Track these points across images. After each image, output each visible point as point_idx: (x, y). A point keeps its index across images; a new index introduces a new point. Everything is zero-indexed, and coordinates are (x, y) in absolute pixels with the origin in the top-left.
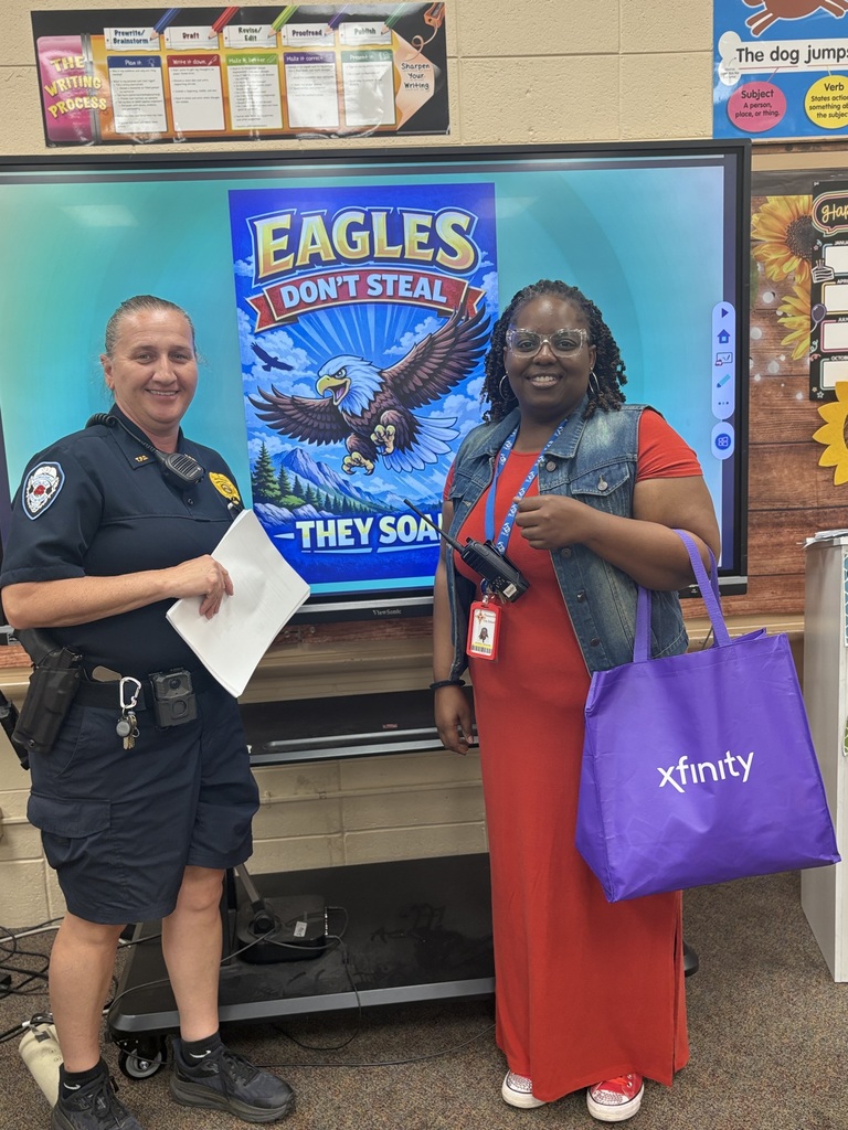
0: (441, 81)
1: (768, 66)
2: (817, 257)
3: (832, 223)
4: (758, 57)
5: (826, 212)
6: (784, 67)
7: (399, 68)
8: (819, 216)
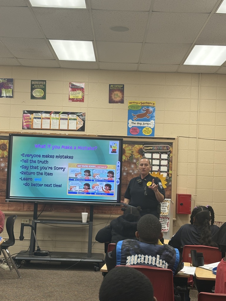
0: (84, 124)
1: (136, 125)
2: (143, 155)
3: (146, 150)
4: (135, 123)
5: (145, 148)
6: (139, 125)
7: (78, 121)
8: (144, 148)
